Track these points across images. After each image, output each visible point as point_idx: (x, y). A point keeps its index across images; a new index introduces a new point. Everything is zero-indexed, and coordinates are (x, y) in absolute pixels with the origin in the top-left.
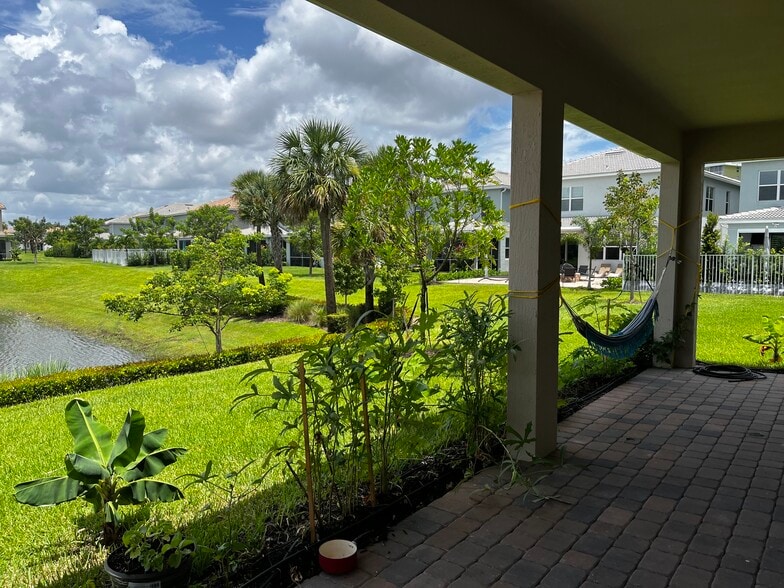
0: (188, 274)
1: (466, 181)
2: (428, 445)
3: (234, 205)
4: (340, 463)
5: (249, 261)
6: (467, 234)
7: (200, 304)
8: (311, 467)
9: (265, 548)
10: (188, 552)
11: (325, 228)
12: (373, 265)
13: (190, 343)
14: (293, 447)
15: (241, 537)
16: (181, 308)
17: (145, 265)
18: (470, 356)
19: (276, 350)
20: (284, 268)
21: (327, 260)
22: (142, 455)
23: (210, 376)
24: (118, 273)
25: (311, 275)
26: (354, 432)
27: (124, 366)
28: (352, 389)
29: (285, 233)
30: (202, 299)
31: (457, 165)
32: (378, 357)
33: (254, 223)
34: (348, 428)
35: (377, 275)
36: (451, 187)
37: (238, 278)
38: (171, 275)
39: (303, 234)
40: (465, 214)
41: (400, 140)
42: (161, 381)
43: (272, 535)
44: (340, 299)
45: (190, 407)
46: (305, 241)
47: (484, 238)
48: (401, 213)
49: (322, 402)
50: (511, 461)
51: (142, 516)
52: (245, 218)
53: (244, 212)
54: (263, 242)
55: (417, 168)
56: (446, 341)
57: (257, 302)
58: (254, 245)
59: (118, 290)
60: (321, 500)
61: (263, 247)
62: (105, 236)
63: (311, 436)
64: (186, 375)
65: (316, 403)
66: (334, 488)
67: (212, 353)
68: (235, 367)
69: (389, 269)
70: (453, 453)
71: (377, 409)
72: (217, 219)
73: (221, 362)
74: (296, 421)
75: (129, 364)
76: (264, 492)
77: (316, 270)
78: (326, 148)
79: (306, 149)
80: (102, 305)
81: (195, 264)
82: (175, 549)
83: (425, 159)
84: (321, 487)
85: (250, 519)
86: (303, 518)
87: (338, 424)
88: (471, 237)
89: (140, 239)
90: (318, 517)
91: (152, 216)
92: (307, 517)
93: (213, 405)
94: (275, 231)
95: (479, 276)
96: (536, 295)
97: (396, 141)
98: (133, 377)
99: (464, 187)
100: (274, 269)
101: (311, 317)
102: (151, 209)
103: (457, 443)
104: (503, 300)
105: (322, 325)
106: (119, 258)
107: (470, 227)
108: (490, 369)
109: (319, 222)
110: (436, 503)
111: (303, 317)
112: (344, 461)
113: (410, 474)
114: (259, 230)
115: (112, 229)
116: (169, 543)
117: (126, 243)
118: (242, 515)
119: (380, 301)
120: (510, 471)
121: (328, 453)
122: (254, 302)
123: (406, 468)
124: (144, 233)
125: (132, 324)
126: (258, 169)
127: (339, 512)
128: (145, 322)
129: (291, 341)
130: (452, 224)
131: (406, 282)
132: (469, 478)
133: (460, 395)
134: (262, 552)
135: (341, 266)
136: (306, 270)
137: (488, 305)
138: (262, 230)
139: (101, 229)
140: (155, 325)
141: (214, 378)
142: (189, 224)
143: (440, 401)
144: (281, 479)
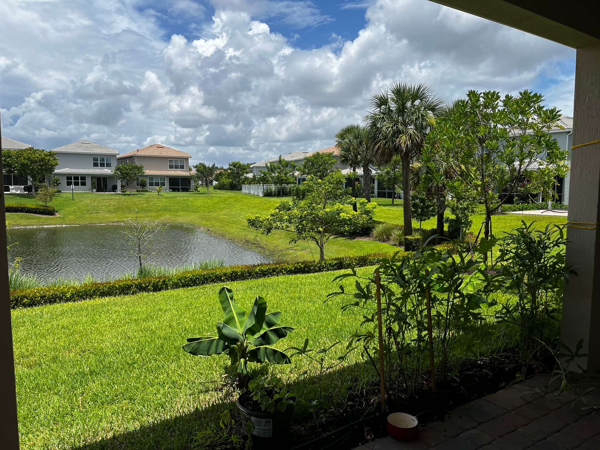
0: (302, 203)
1: (531, 126)
2: (485, 348)
3: (337, 152)
4: (407, 354)
5: (346, 193)
6: (531, 172)
7: (310, 225)
8: (383, 354)
9: (346, 409)
10: (291, 402)
11: (406, 168)
12: (445, 197)
13: (303, 252)
14: (369, 336)
15: (329, 398)
16: (297, 226)
17: (275, 196)
18: (526, 277)
19: (363, 261)
20: (372, 199)
21: (406, 193)
22: (264, 329)
23: (315, 277)
24: (257, 201)
25: (393, 205)
26: (420, 331)
27: (258, 265)
28: (418, 296)
29: (374, 172)
30: (311, 221)
31: (523, 113)
32: (441, 272)
33: (351, 165)
34: (415, 327)
35: (448, 206)
36: (517, 132)
37: (338, 206)
38: (291, 203)
39: (388, 173)
40: (530, 155)
41: (472, 94)
42: (281, 278)
43: (352, 400)
44: (415, 224)
45: (299, 298)
46: (389, 179)
47: (548, 175)
48: (470, 155)
49: (394, 305)
50: (562, 372)
51: (263, 371)
52: (345, 161)
53: (344, 157)
54: (357, 179)
55: (487, 117)
56: (505, 263)
57: (351, 224)
58: (351, 181)
59: (257, 213)
60: (390, 379)
61: (357, 183)
62: (250, 175)
63: (384, 329)
64: (298, 275)
65: (388, 305)
66: (402, 371)
67: (317, 261)
68: (332, 272)
69: (458, 201)
70: (508, 357)
71: (439, 314)
72: (325, 163)
73: (323, 268)
74: (373, 317)
75: (261, 265)
76: (349, 367)
77: (397, 201)
78: (409, 104)
79: (393, 106)
80: (246, 223)
81: (308, 195)
82: (282, 399)
83: (494, 109)
84: (391, 370)
85: (336, 386)
86: (376, 391)
87: (406, 323)
88: (535, 175)
89: (272, 178)
90: (388, 393)
91: (280, 161)
92: (379, 391)
93: (315, 299)
94: (367, 171)
95: (542, 209)
96: (595, 227)
97: (468, 95)
98: (264, 274)
99: (530, 131)
100: (364, 200)
101: (391, 238)
102: (280, 156)
103: (512, 350)
104: (561, 230)
105: (400, 244)
106: (258, 190)
107: (534, 166)
108: (546, 289)
109: (401, 164)
110: (489, 397)
111: (385, 237)
112: (411, 352)
113: (468, 370)
114: (354, 170)
115: (254, 171)
116: (279, 393)
117: (263, 180)
118: (331, 382)
119: (449, 227)
120: (560, 380)
121: (397, 344)
122: (348, 225)
123: (464, 364)
124: (274, 173)
125: (264, 237)
126: (355, 124)
127: (405, 391)
128: (273, 236)
129: (375, 255)
130: (517, 164)
131: (473, 212)
132: (521, 381)
133: (515, 309)
134: (344, 412)
135: (417, 198)
136: (389, 200)
137: (545, 234)
138: (357, 170)
139: (248, 170)
140: (280, 238)
141: (317, 279)
142: (305, 167)
143: (497, 312)
144: (361, 360)
